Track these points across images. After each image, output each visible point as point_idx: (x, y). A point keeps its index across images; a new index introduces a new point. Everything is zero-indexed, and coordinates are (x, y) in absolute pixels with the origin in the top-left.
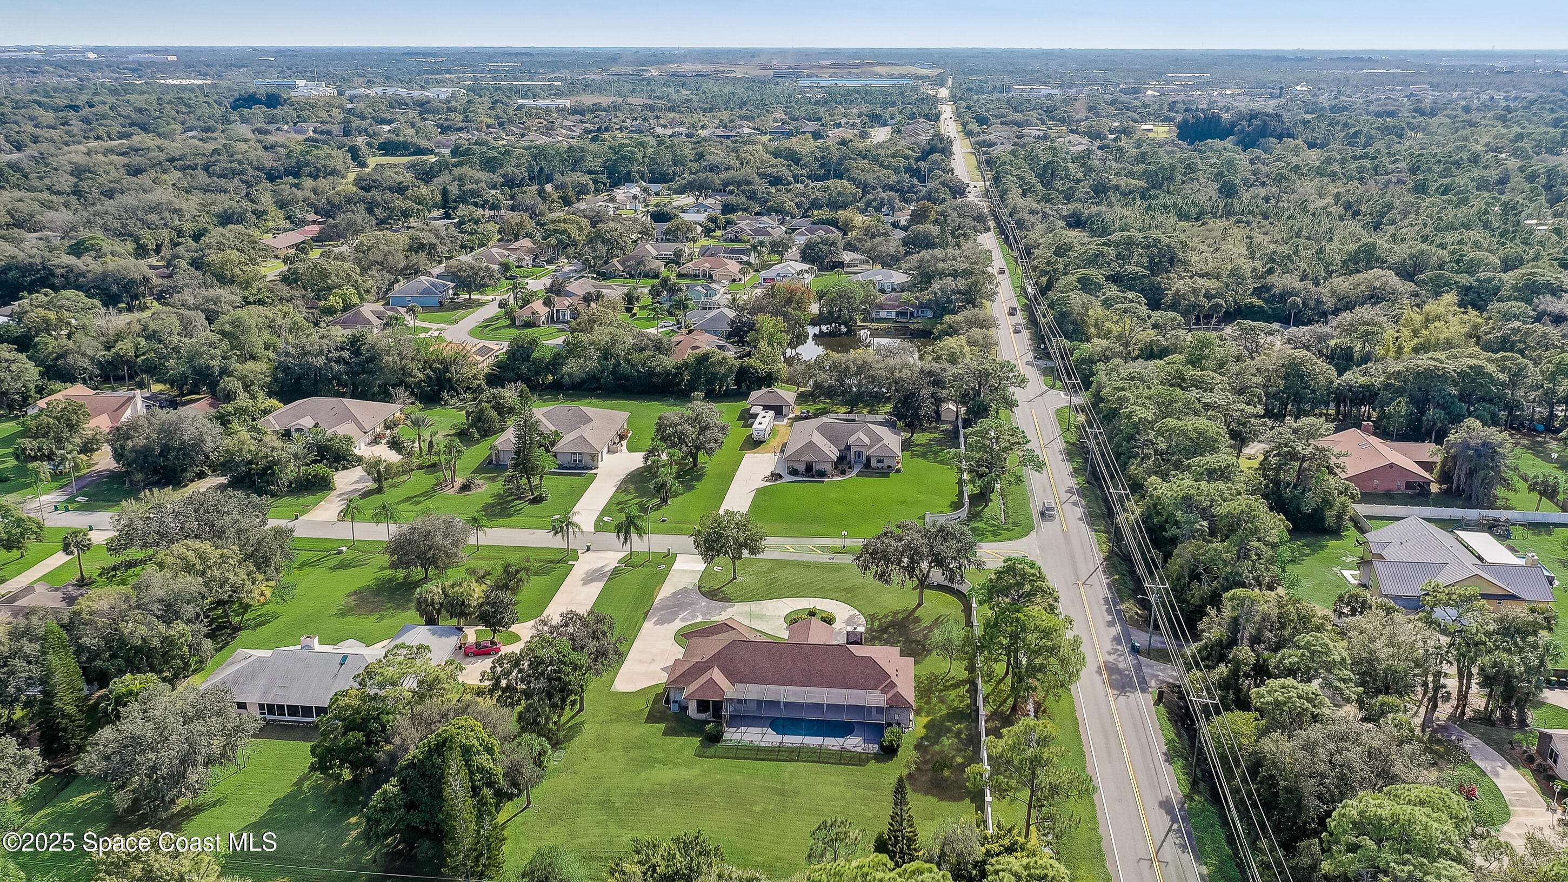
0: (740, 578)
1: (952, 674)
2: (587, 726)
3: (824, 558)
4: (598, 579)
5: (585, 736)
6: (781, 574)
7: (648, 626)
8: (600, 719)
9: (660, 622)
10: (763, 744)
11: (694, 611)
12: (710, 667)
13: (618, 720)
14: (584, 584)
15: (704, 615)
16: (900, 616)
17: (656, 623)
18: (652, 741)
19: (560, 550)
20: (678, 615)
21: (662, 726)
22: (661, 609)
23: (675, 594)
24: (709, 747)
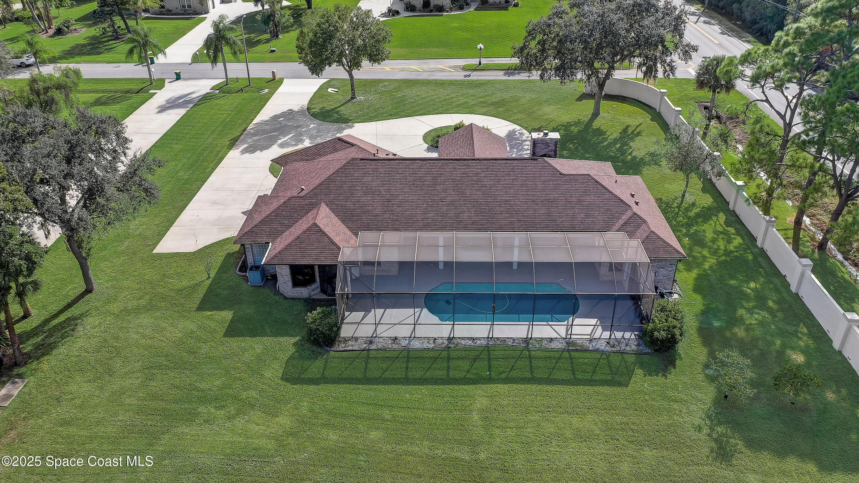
0: (360, 98)
1: (689, 199)
2: (90, 321)
3: (460, 76)
4: (179, 106)
5: (81, 343)
6: (411, 93)
7: (234, 154)
8: (115, 307)
9: (251, 149)
10: (416, 344)
11: (301, 134)
12: (314, 206)
13: (150, 308)
14: (159, 112)
15: (311, 138)
16: (575, 130)
17: (244, 152)
18: (204, 349)
19: (143, 81)
20: (276, 139)
21: (227, 315)
22: (254, 135)
23: (275, 118)
24: (314, 356)
